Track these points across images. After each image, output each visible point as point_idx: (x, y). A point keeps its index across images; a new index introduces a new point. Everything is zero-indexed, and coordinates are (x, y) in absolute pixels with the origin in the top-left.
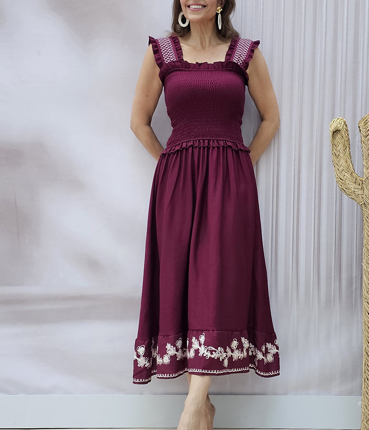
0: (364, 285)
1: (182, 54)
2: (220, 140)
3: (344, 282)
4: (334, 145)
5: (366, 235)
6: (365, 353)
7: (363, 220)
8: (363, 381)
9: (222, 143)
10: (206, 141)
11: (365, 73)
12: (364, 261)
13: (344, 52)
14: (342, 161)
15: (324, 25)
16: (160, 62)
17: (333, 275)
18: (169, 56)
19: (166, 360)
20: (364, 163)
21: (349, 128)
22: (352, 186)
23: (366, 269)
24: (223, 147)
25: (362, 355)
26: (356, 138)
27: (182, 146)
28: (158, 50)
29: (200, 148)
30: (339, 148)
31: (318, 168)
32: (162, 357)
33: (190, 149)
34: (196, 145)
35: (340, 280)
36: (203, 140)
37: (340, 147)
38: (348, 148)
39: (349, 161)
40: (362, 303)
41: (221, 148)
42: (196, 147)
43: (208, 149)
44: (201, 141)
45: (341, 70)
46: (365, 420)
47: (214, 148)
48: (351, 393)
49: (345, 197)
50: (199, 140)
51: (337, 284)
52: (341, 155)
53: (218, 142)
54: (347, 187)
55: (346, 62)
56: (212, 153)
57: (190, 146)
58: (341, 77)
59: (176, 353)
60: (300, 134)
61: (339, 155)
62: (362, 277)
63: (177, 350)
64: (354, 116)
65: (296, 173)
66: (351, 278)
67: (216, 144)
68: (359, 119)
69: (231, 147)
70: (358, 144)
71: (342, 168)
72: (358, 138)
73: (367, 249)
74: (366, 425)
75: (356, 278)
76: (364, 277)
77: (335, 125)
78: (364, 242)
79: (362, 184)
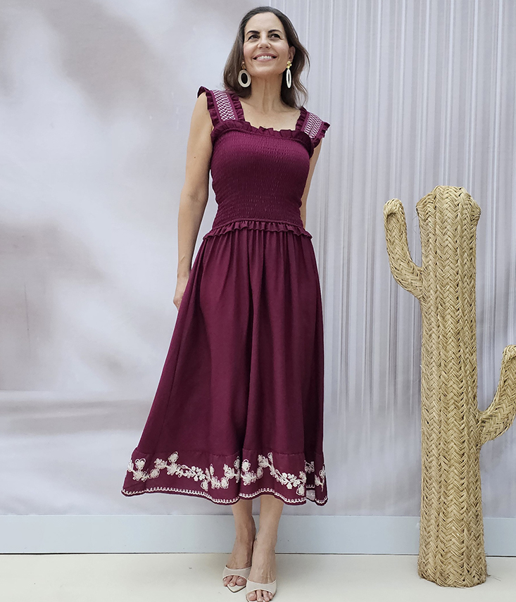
0: (422, 390)
1: (243, 114)
2: (280, 223)
3: (400, 386)
4: (387, 230)
5: (425, 333)
6: (423, 468)
7: (421, 316)
8: (422, 499)
10: (263, 224)
11: (423, 148)
12: (423, 362)
14: (398, 249)
15: (377, 93)
16: (215, 118)
17: (387, 379)
18: (227, 114)
19: (224, 483)
20: (423, 251)
21: (405, 211)
22: (409, 277)
23: (425, 371)
25: (420, 470)
26: (414, 222)
27: (234, 226)
28: (213, 105)
29: (255, 231)
30: (394, 234)
31: (370, 256)
32: (219, 479)
34: (252, 227)
35: (395, 385)
36: (260, 222)
37: (396, 233)
38: (404, 234)
39: (405, 249)
40: (420, 410)
42: (251, 230)
44: (257, 223)
45: (397, 144)
46: (424, 544)
47: (272, 233)
48: (407, 513)
49: (401, 289)
50: (255, 222)
51: (392, 388)
52: (396, 241)
53: (277, 226)
54: (403, 278)
55: (402, 135)
57: (244, 228)
58: (397, 152)
59: (235, 475)
60: (350, 217)
61: (394, 242)
62: (420, 381)
63: (236, 472)
64: (412, 197)
65: (346, 261)
66: (408, 381)
67: (274, 229)
68: (416, 200)
69: (292, 231)
70: (416, 228)
71: (397, 256)
73: (427, 350)
74: (425, 549)
75: (413, 381)
76: (423, 381)
77: (389, 207)
78: (423, 341)
79: (420, 275)
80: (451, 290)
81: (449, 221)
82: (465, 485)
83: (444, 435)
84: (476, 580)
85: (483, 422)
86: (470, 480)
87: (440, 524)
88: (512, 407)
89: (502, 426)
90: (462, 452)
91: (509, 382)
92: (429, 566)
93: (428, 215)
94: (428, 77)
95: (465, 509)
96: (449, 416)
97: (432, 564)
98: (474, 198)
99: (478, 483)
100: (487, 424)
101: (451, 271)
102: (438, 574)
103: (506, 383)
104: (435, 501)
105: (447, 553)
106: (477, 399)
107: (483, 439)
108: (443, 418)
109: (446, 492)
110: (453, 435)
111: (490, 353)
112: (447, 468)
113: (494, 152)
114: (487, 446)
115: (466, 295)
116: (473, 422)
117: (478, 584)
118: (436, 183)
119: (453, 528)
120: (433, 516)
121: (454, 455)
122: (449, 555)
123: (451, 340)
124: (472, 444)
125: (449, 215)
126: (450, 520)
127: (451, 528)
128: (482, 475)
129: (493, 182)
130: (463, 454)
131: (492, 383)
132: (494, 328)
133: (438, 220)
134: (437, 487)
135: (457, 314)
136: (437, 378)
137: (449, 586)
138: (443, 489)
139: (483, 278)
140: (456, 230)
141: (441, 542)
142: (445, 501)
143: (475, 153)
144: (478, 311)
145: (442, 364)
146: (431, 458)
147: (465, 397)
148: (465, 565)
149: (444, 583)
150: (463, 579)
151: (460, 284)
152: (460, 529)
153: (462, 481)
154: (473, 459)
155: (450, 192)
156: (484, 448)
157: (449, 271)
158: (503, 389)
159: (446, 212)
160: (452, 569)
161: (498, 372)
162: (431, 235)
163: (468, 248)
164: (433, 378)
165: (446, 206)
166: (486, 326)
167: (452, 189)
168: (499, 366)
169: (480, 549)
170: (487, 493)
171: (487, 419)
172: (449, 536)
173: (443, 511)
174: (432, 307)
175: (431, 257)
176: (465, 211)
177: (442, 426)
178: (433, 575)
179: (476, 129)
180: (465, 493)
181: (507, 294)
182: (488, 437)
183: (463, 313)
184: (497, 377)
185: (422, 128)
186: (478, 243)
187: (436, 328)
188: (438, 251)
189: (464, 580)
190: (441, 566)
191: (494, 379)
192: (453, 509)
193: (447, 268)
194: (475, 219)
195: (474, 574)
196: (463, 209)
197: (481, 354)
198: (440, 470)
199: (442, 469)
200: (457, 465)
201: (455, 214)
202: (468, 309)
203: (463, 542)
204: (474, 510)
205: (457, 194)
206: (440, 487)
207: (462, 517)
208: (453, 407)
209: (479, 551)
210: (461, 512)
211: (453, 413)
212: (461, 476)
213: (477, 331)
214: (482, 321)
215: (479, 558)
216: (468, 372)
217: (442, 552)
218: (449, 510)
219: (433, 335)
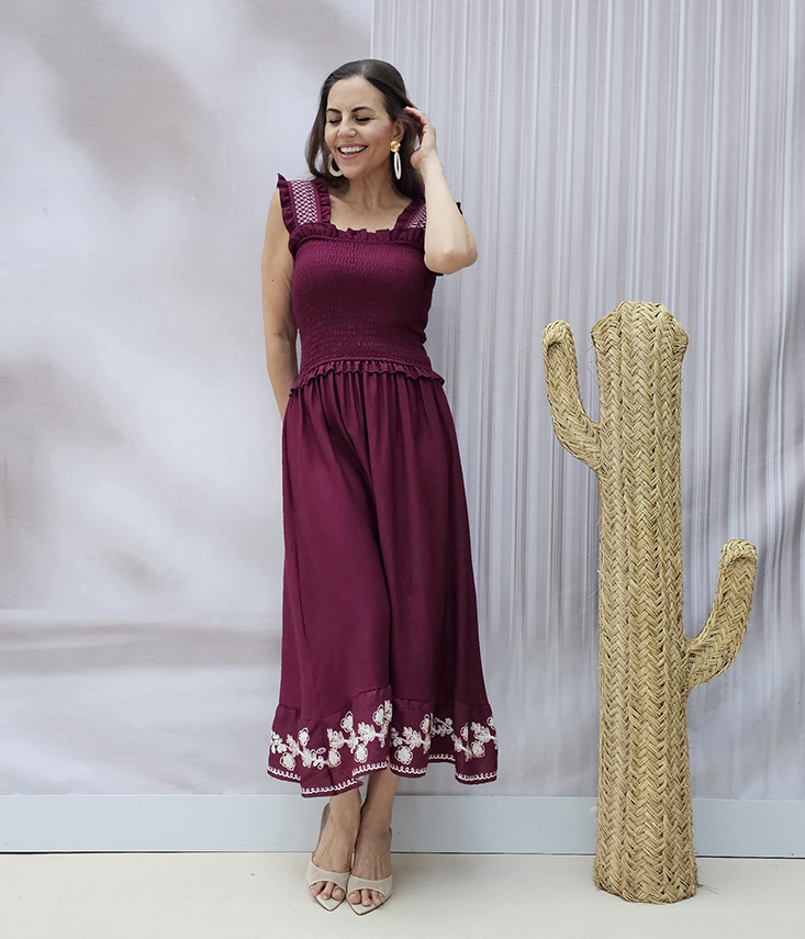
0: (600, 608)
1: (330, 214)
3: (567, 603)
4: (548, 367)
5: (604, 522)
6: (602, 723)
7: (599, 497)
8: (600, 770)
9: (384, 367)
10: (357, 363)
11: (602, 245)
12: (601, 566)
13: (567, 209)
14: (564, 396)
15: (533, 163)
16: (290, 221)
17: (548, 591)
18: (307, 214)
20: (602, 399)
21: (574, 339)
22: (581, 438)
23: (604, 580)
24: (389, 375)
25: (597, 727)
26: (588, 356)
27: (317, 371)
28: (288, 201)
29: (346, 375)
30: (558, 373)
31: (522, 406)
33: (331, 376)
34: (340, 369)
35: (560, 600)
36: (352, 362)
37: (561, 372)
38: (573, 374)
39: (575, 395)
40: (597, 637)
41: (385, 375)
42: (339, 373)
43: (361, 376)
44: (348, 363)
45: (563, 239)
46: (603, 839)
47: (370, 374)
48: (578, 793)
49: (569, 456)
50: (345, 361)
51: (556, 605)
52: (562, 384)
53: (378, 365)
54: (571, 439)
55: (571, 224)
56: (368, 383)
57: (329, 371)
58: (562, 252)
60: (492, 350)
61: (558, 385)
62: (597, 594)
64: (585, 319)
65: (486, 415)
66: (580, 596)
67: (374, 369)
68: (592, 323)
69: (404, 374)
70: (591, 365)
71: (563, 407)
72: (591, 355)
73: (607, 547)
74: (605, 846)
75: (587, 595)
76: (602, 594)
77: (551, 333)
78: (602, 533)
79: (597, 435)
80: (644, 457)
81: (640, 354)
82: (664, 750)
83: (633, 675)
84: (681, 892)
85: (692, 655)
86: (672, 744)
87: (628, 808)
88: (734, 632)
89: (720, 661)
90: (659, 702)
91: (731, 595)
92: (610, 872)
93: (609, 346)
94: (609, 138)
95: (664, 785)
96: (641, 646)
97: (616, 868)
98: (677, 319)
99: (685, 747)
100: (698, 659)
101: (644, 429)
102: (624, 884)
103: (727, 597)
104: (619, 774)
105: (637, 852)
106: (683, 620)
107: (691, 681)
108: (631, 648)
109: (637, 760)
110: (646, 674)
111: (702, 553)
112: (637, 724)
113: (708, 250)
114: (698, 691)
115: (666, 466)
116: (676, 656)
117: (685, 898)
118: (621, 297)
119: (647, 814)
120: (616, 797)
121: (648, 706)
122: (641, 854)
123: (643, 533)
124: (675, 688)
125: (641, 345)
126: (643, 801)
127: (643, 814)
128: (691, 736)
129: (706, 295)
130: (662, 704)
131: (705, 597)
132: (709, 514)
133: (624, 353)
134: (623, 754)
135: (652, 493)
136: (623, 589)
137: (641, 901)
138: (632, 756)
139: (692, 439)
140: (651, 367)
141: (629, 834)
142: (635, 773)
143: (679, 251)
144: (685, 489)
145: (631, 569)
146: (614, 710)
147: (665, 618)
148: (665, 870)
149: (633, 899)
150: (661, 890)
151: (658, 448)
152: (657, 816)
153: (660, 745)
154: (676, 710)
155: (642, 312)
156: (693, 694)
157: (641, 431)
158: (721, 607)
159: (635, 340)
160: (644, 875)
161: (714, 581)
162: (612, 375)
163: (669, 395)
164: (616, 588)
165: (636, 331)
166: (697, 510)
167: (645, 306)
168: (716, 571)
169: (688, 846)
170: (698, 762)
171: (698, 651)
172: (641, 827)
173: (631, 789)
174: (615, 483)
175: (613, 408)
176: (665, 340)
177: (630, 661)
178: (616, 884)
179: (680, 215)
180: (664, 762)
181: (728, 464)
182: (699, 678)
183: (662, 492)
184: (713, 588)
185: (600, 215)
186: (684, 386)
187: (621, 514)
188: (624, 399)
189: (663, 893)
190: (628, 872)
191: (708, 591)
192: (646, 785)
193: (638, 424)
194: (679, 352)
195: (678, 883)
196: (662, 336)
197: (689, 553)
198: (627, 728)
199: (631, 726)
200: (652, 719)
201: (650, 344)
202: (670, 486)
203: (662, 836)
204: (677, 787)
205: (653, 314)
206: (628, 753)
207: (660, 797)
208: (646, 633)
209: (686, 849)
210: (659, 790)
211: (646, 642)
212: (659, 737)
213: (683, 520)
214: (690, 504)
215: (685, 860)
216: (670, 580)
217: (630, 850)
218: (641, 787)
219: (617, 525)
